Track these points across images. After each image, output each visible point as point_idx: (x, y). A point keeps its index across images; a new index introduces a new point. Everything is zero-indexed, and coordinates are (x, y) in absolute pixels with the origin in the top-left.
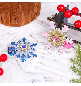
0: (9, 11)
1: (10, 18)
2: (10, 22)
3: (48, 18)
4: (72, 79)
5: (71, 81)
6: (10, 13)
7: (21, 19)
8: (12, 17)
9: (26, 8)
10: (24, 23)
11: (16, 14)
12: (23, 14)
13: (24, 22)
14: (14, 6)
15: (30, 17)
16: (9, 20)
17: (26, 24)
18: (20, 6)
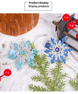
0: (5, 23)
1: (7, 29)
2: (6, 32)
3: (53, 22)
4: (33, 77)
5: (33, 79)
6: (6, 25)
7: (17, 30)
8: (8, 28)
9: (23, 22)
10: (20, 34)
11: (12, 26)
12: (19, 26)
13: (20, 32)
14: (10, 20)
15: (27, 29)
16: (5, 30)
17: (21, 34)
18: (16, 20)
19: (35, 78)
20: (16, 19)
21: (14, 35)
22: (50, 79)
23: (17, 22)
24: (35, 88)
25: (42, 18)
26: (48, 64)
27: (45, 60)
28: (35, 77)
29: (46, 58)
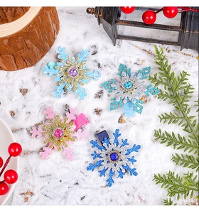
1: (15, 62)
2: (15, 66)
3: (88, 11)
4: (162, 115)
5: (161, 119)
6: (12, 57)
9: (38, 38)
11: (23, 54)
12: (35, 48)
14: (17, 47)
18: (28, 42)
19: (166, 118)
20: (27, 39)
21: (32, 65)
22: (194, 119)
23: (30, 43)
24: (166, 136)
25: (62, 11)
26: (190, 91)
27: (184, 81)
28: (165, 115)
29: (186, 79)
